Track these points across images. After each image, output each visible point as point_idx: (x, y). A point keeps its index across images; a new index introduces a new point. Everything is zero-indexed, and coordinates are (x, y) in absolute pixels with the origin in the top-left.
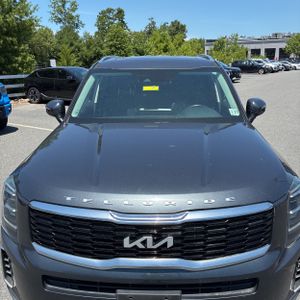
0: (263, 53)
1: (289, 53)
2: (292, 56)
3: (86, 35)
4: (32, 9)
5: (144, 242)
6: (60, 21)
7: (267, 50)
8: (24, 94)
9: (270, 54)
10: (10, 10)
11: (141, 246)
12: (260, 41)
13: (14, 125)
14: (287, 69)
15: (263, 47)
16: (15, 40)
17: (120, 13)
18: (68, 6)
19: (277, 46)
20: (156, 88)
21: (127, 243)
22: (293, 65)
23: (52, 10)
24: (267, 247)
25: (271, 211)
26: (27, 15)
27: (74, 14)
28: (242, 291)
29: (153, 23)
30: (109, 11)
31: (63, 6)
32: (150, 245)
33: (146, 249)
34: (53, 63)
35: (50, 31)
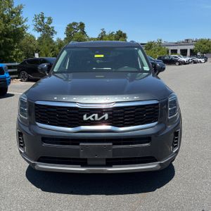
0: (179, 52)
1: (197, 52)
2: (199, 54)
3: (59, 40)
4: (23, 20)
5: (94, 117)
6: (40, 30)
7: (181, 50)
8: (17, 76)
9: (184, 53)
10: (9, 21)
11: (92, 119)
12: (177, 44)
13: (11, 93)
14: (195, 62)
15: (179, 48)
16: (12, 40)
17: (82, 25)
18: (46, 20)
19: (189, 48)
20: (102, 56)
21: (85, 118)
22: (199, 60)
23: (35, 23)
24: (156, 123)
25: (157, 104)
26: (20, 24)
27: (50, 26)
28: (143, 145)
29: (104, 32)
30: (74, 24)
31: (43, 20)
32: (96, 118)
33: (95, 121)
34: (37, 56)
35: (34, 37)
